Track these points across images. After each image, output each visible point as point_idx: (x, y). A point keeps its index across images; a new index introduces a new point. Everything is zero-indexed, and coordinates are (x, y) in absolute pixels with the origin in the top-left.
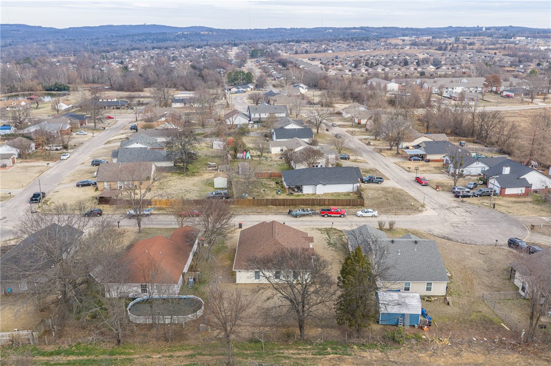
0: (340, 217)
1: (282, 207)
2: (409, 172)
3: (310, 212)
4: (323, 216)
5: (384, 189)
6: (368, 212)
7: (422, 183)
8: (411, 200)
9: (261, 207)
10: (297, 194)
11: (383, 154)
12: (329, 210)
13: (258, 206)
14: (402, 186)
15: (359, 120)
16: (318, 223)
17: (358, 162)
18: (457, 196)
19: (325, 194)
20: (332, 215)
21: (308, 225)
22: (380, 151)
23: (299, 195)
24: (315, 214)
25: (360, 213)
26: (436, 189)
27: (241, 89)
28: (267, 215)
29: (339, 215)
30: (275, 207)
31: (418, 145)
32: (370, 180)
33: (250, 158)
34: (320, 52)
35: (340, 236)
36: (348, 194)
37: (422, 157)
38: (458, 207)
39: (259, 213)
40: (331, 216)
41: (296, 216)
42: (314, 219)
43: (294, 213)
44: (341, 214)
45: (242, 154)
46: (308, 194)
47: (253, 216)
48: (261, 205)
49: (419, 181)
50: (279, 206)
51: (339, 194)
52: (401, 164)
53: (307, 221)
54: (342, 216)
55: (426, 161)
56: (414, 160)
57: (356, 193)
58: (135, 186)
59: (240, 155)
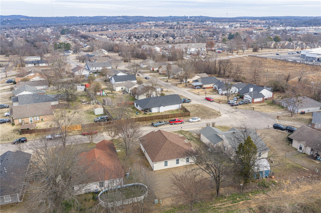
1: (145, 122)
2: (199, 95)
3: (164, 123)
4: (172, 124)
5: (194, 105)
6: (196, 119)
7: (211, 100)
8: (211, 110)
11: (178, 86)
12: (175, 120)
14: (201, 103)
15: (153, 69)
16: (172, 129)
17: (169, 92)
18: (232, 106)
19: (165, 112)
20: (177, 123)
22: (176, 85)
23: (150, 114)
24: (167, 124)
25: (191, 120)
26: (219, 103)
27: (66, 54)
29: (180, 123)
30: (141, 122)
31: (196, 80)
32: (185, 101)
33: (105, 95)
34: (104, 30)
35: (190, 134)
36: (177, 110)
37: (201, 86)
38: (236, 111)
40: (176, 124)
41: (157, 126)
42: (168, 127)
43: (155, 125)
44: (181, 122)
45: (100, 93)
46: (155, 113)
49: (208, 99)
50: (143, 121)
51: (172, 111)
52: (191, 91)
54: (182, 123)
55: (203, 89)
56: (197, 88)
57: (181, 109)
58: (42, 119)
59: (98, 93)
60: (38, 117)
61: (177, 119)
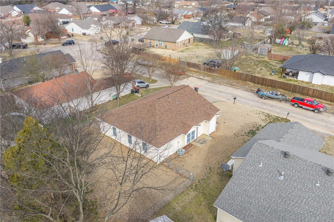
0: (313, 111)
3: (279, 97)
4: (293, 105)
9: (239, 81)
10: (290, 78)
12: (303, 100)
13: (238, 79)
16: (277, 110)
19: (323, 86)
20: (304, 107)
21: (264, 109)
28: (237, 88)
29: (312, 109)
30: (252, 84)
39: (232, 85)
40: (302, 107)
41: (261, 97)
42: (279, 105)
43: (261, 93)
44: (315, 108)
45: (281, 40)
46: (302, 81)
47: (223, 86)
48: (241, 79)
50: (258, 84)
53: (269, 105)
54: (316, 111)
58: (166, 46)
59: (278, 41)
60: (163, 43)
61: (316, 101)
